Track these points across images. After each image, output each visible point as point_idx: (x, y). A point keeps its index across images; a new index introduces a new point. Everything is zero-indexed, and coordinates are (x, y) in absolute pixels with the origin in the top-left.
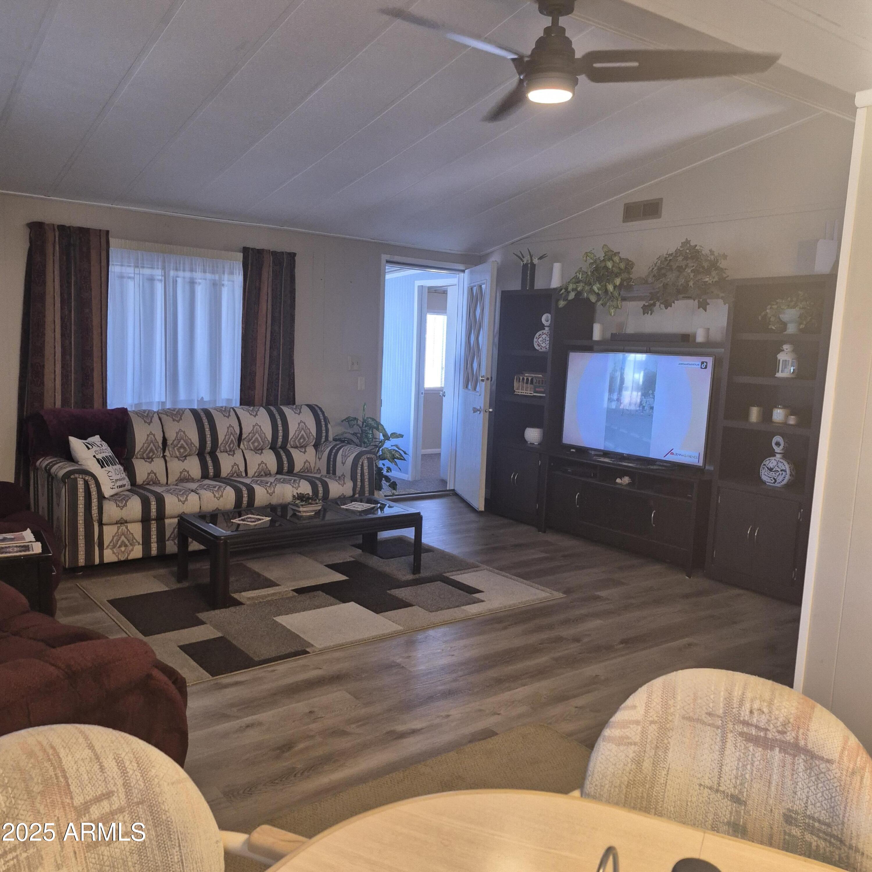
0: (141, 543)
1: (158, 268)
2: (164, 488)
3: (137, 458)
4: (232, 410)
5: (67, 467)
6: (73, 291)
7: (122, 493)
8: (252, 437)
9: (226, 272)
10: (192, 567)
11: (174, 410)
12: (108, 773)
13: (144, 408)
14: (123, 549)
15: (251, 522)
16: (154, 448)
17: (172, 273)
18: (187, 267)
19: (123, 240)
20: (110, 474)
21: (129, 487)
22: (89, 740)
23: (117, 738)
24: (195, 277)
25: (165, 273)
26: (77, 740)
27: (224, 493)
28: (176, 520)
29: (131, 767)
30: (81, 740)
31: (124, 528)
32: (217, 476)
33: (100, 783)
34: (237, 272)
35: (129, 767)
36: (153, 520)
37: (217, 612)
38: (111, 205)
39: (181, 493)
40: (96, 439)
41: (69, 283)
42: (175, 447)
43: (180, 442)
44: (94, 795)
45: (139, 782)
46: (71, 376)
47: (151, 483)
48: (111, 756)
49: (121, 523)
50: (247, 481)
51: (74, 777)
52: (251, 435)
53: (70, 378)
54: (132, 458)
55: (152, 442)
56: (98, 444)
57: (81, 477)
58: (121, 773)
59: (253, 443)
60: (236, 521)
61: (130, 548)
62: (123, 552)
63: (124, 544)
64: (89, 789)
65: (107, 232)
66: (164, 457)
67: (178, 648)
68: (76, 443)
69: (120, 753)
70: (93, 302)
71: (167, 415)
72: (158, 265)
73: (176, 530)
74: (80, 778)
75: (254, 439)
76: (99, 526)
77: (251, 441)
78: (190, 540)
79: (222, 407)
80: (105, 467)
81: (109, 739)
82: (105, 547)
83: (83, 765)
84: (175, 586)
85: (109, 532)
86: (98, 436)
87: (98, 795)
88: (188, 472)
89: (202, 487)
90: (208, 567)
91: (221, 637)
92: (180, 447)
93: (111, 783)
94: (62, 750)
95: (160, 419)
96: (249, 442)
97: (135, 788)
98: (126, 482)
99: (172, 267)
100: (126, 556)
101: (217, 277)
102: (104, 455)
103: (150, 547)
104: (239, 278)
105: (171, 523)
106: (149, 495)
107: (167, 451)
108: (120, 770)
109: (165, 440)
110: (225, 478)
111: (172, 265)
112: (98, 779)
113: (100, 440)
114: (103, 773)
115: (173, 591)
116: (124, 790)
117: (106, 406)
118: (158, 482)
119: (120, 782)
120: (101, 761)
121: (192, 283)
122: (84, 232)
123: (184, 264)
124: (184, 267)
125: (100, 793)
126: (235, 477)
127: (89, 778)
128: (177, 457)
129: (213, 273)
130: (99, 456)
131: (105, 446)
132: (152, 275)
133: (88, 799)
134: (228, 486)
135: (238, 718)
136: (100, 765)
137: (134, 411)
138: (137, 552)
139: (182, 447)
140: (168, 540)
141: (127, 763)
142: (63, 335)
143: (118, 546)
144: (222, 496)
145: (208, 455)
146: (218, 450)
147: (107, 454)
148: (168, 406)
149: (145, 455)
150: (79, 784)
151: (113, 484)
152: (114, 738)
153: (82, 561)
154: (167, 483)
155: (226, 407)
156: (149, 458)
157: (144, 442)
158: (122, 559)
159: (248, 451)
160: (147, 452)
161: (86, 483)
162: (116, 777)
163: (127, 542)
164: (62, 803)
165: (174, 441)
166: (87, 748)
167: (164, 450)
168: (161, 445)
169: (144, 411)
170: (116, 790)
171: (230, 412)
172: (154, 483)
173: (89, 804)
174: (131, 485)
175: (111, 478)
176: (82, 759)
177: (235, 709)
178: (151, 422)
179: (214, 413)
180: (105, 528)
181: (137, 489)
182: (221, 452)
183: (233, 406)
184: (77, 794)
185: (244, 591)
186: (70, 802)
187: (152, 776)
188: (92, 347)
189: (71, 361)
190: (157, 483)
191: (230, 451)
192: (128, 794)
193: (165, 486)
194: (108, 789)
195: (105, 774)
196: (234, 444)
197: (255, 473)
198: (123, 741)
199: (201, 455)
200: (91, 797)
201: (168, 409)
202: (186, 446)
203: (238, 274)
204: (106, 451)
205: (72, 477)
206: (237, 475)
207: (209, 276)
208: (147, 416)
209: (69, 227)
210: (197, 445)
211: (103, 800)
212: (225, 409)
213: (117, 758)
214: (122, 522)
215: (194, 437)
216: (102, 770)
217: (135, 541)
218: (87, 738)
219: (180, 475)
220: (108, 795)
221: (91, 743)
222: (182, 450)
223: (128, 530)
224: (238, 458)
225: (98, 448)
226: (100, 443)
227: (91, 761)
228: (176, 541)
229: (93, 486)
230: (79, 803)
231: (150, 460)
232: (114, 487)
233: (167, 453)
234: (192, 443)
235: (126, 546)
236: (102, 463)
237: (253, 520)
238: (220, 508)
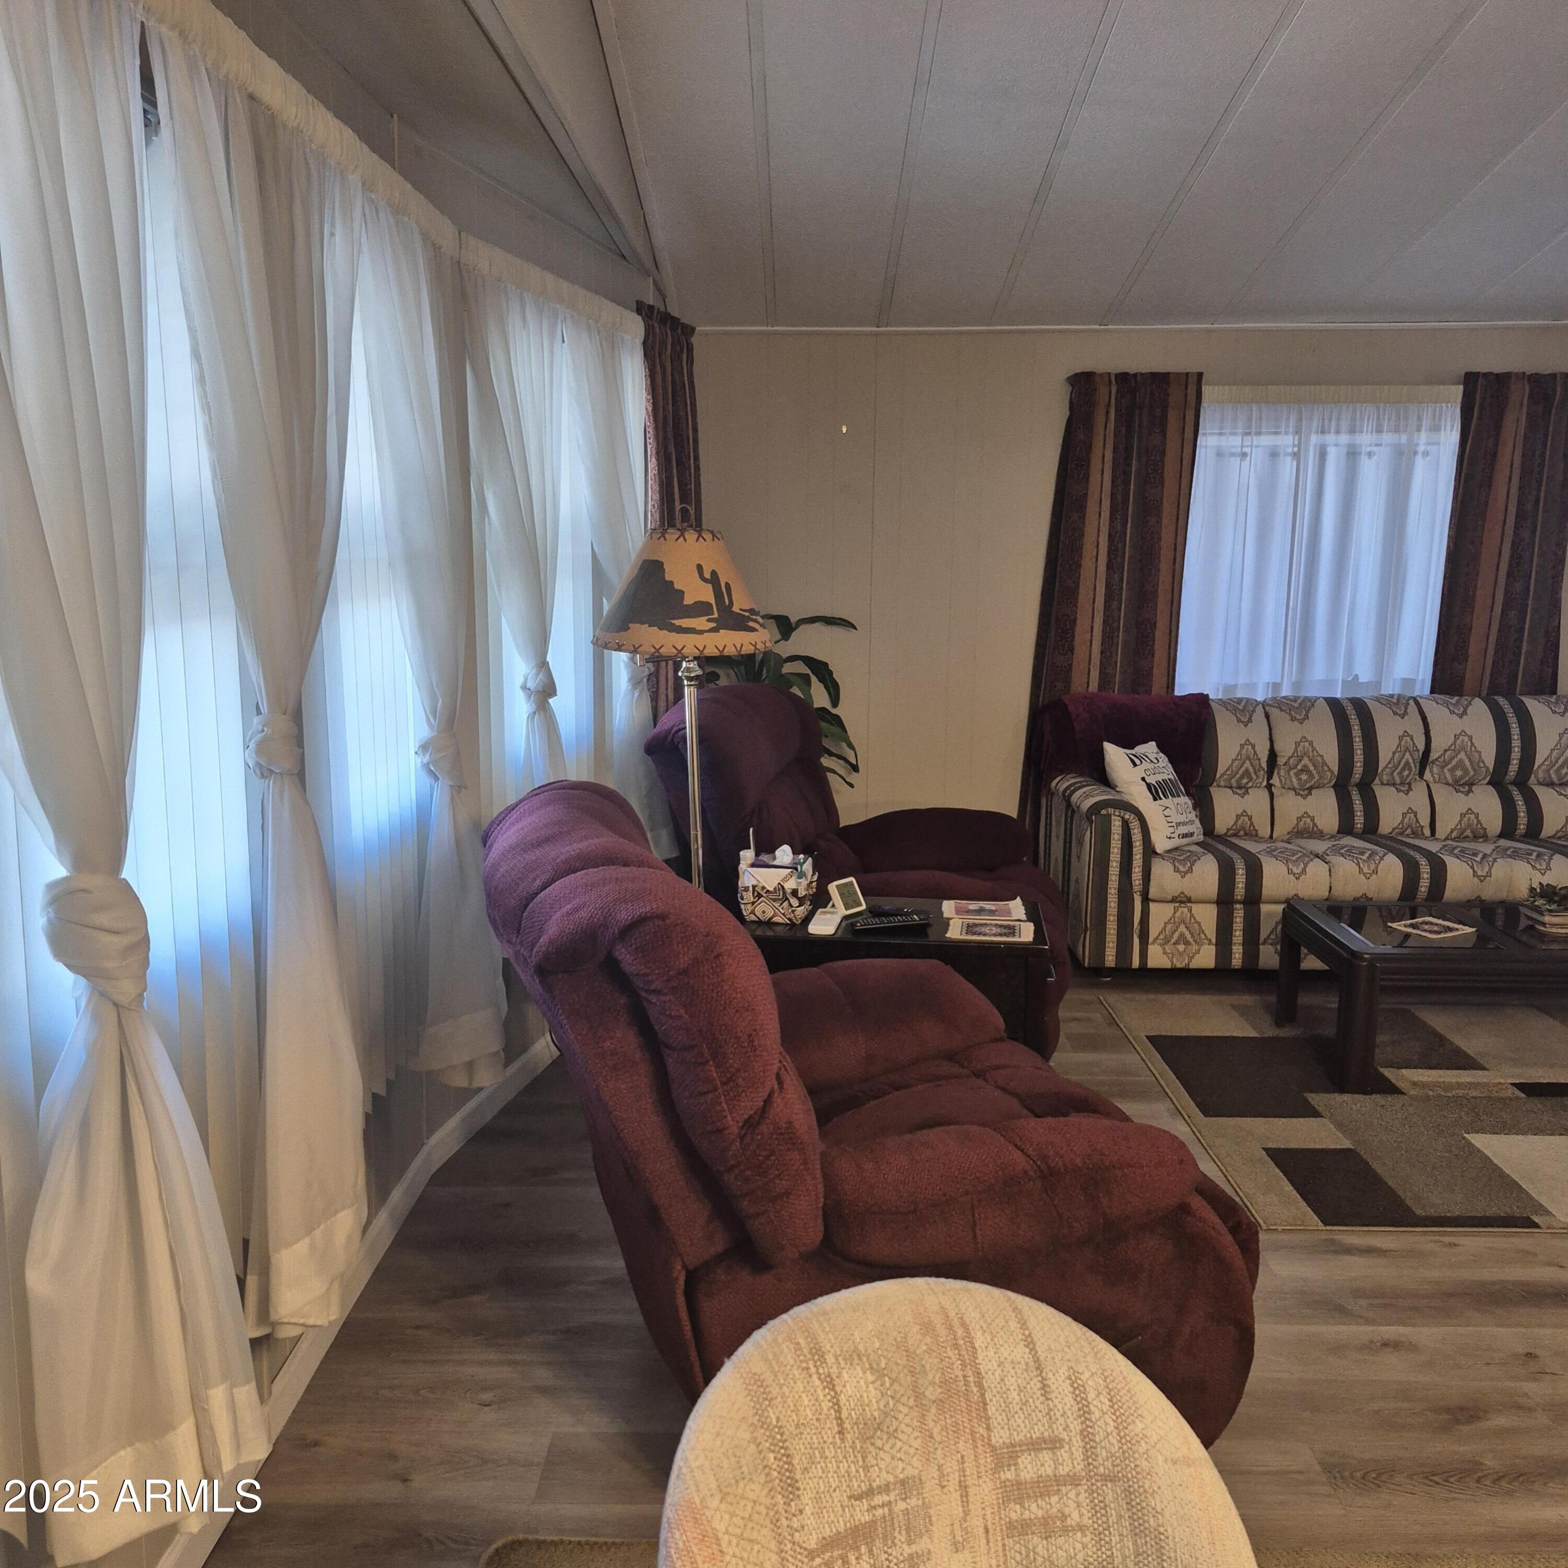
0: (1214, 941)
1: (1287, 433)
2: (1264, 846)
3: (1219, 786)
4: (1412, 702)
5: (1097, 795)
6: (1132, 487)
7: (1186, 848)
8: (1452, 759)
9: (1423, 428)
10: (1305, 999)
11: (1295, 699)
12: (1056, 1402)
13: (1240, 694)
14: (1181, 947)
15: (1431, 932)
16: (1251, 770)
17: (1314, 439)
18: (1344, 425)
19: (1226, 387)
20: (1167, 812)
21: (1201, 838)
22: (1027, 1329)
23: (1078, 1339)
24: (1358, 442)
25: (1300, 440)
26: (1007, 1322)
27: (1381, 865)
28: (1280, 908)
29: (1099, 1404)
30: (1013, 1325)
31: (1186, 910)
32: (1371, 830)
33: (1040, 1415)
34: (1449, 424)
35: (1095, 1402)
36: (1239, 902)
37: (1346, 1097)
38: (1210, 326)
39: (1294, 858)
40: (1150, 748)
41: (1127, 474)
42: (1291, 769)
43: (1300, 761)
44: (1028, 1435)
45: (1110, 1437)
46: (1118, 636)
47: (1242, 833)
48: (1063, 1372)
49: (1181, 902)
50: (1433, 847)
51: (995, 1391)
52: (1448, 753)
53: (1115, 640)
54: (1211, 785)
55: (1248, 758)
56: (1152, 757)
57: (1117, 813)
58: (1079, 1410)
59: (1452, 771)
60: (1399, 926)
61: (1195, 947)
62: (1181, 954)
63: (1182, 940)
64: (1019, 1421)
65: (1200, 375)
66: (1269, 787)
67: (1264, 1153)
68: (1114, 754)
69: (1080, 1371)
70: (1165, 503)
71: (1282, 710)
72: (1287, 426)
73: (1280, 927)
74: (1005, 1396)
75: (1454, 762)
76: (1142, 902)
77: (1449, 766)
78: (1304, 950)
79: (1392, 696)
80: (1161, 799)
81: (1062, 1337)
82: (1151, 940)
83: (1012, 1372)
84: (1270, 1031)
85: (1159, 914)
86: (1153, 743)
87: (1034, 1436)
88: (1313, 819)
89: (1337, 850)
90: (1336, 1005)
91: (1349, 1150)
92: (1302, 770)
93: (1058, 1423)
94: (979, 1334)
95: (1267, 716)
96: (1443, 768)
97: (1103, 1448)
98: (1196, 828)
99: (1314, 429)
100: (1186, 961)
101: (1404, 438)
102: (1160, 778)
103: (1230, 953)
104: (1450, 438)
105: (1271, 912)
106: (1235, 856)
107: (1275, 776)
108: (1078, 1403)
109: (1273, 756)
110: (1384, 837)
111: (1315, 423)
112: (1036, 1407)
113: (1156, 749)
114: (1047, 1399)
115: (1263, 1039)
116: (1082, 1444)
117: (1173, 690)
118: (1254, 832)
119: (1076, 1426)
120: (1044, 1375)
121: (1352, 454)
122: (1160, 379)
123: (1338, 419)
124: (1338, 426)
125: (1038, 1434)
126: (1408, 836)
127: (1021, 1400)
128: (1294, 789)
129: (1397, 430)
130: (1152, 780)
131: (1164, 760)
132: (1275, 447)
133: (1017, 1439)
134: (1390, 854)
135: (1368, 1321)
136: (1041, 1382)
137: (1220, 700)
138: (1206, 958)
139: (1305, 770)
140: (1264, 944)
141: (1092, 1395)
142: (1109, 566)
143: (1173, 941)
144: (1375, 872)
145: (1356, 788)
146: (1377, 781)
147: (1166, 777)
148: (1286, 691)
149: (1233, 781)
150: (1003, 1405)
151: (1172, 830)
152: (1072, 1339)
153: (1110, 959)
154: (1271, 837)
155: (1399, 695)
156: (1240, 788)
157: (1234, 757)
158: (1179, 965)
159: (1439, 785)
160: (1238, 776)
161: (1126, 824)
162: (1069, 1413)
163: (1189, 937)
164: (973, 1433)
165: (1290, 758)
166: (1023, 1343)
167: (1270, 775)
168: (1264, 765)
169: (1240, 700)
170: (1067, 1439)
171: (1408, 704)
172: (1246, 834)
173: (1018, 1449)
174: (1205, 834)
175: (1169, 819)
176: (1012, 1362)
177: (1364, 1302)
178: (1250, 720)
179: (1372, 705)
180: (1152, 906)
181: (1213, 843)
182: (1383, 784)
183: (1416, 693)
184: (999, 1424)
185: (1406, 1068)
186: (986, 1436)
187: (1136, 1435)
188: (1156, 585)
189: (1120, 609)
190: (1251, 834)
191: (1402, 784)
192: (1089, 1453)
193: (1266, 841)
194: (1053, 1432)
195: (1050, 1402)
196: (1410, 769)
197: (1452, 832)
198: (1087, 1349)
199: (1341, 788)
200: (1021, 1437)
201: (1284, 698)
202: (1312, 768)
203: (1449, 428)
204: (1164, 771)
205: (1103, 812)
206: (1413, 833)
207: (1388, 438)
208: (1243, 710)
209: (1135, 375)
210: (1335, 769)
211: (1042, 1449)
212: (1398, 700)
213: (1073, 1378)
214: (1182, 900)
215: (1330, 752)
216: (1046, 1392)
217: (1203, 936)
218: (1025, 1323)
219: (1297, 824)
220: (1054, 1444)
221: (1030, 1335)
222: (1304, 777)
223: (1192, 916)
224: (1418, 799)
225: (1152, 765)
226: (1155, 756)
227: (1026, 1370)
228: (1279, 947)
229: (1136, 831)
230: (1001, 1441)
231: (1243, 790)
232: (1172, 836)
233: (1275, 780)
234: (1324, 763)
235: (1187, 943)
236: (1155, 791)
237: (1436, 928)
238: (1370, 895)
